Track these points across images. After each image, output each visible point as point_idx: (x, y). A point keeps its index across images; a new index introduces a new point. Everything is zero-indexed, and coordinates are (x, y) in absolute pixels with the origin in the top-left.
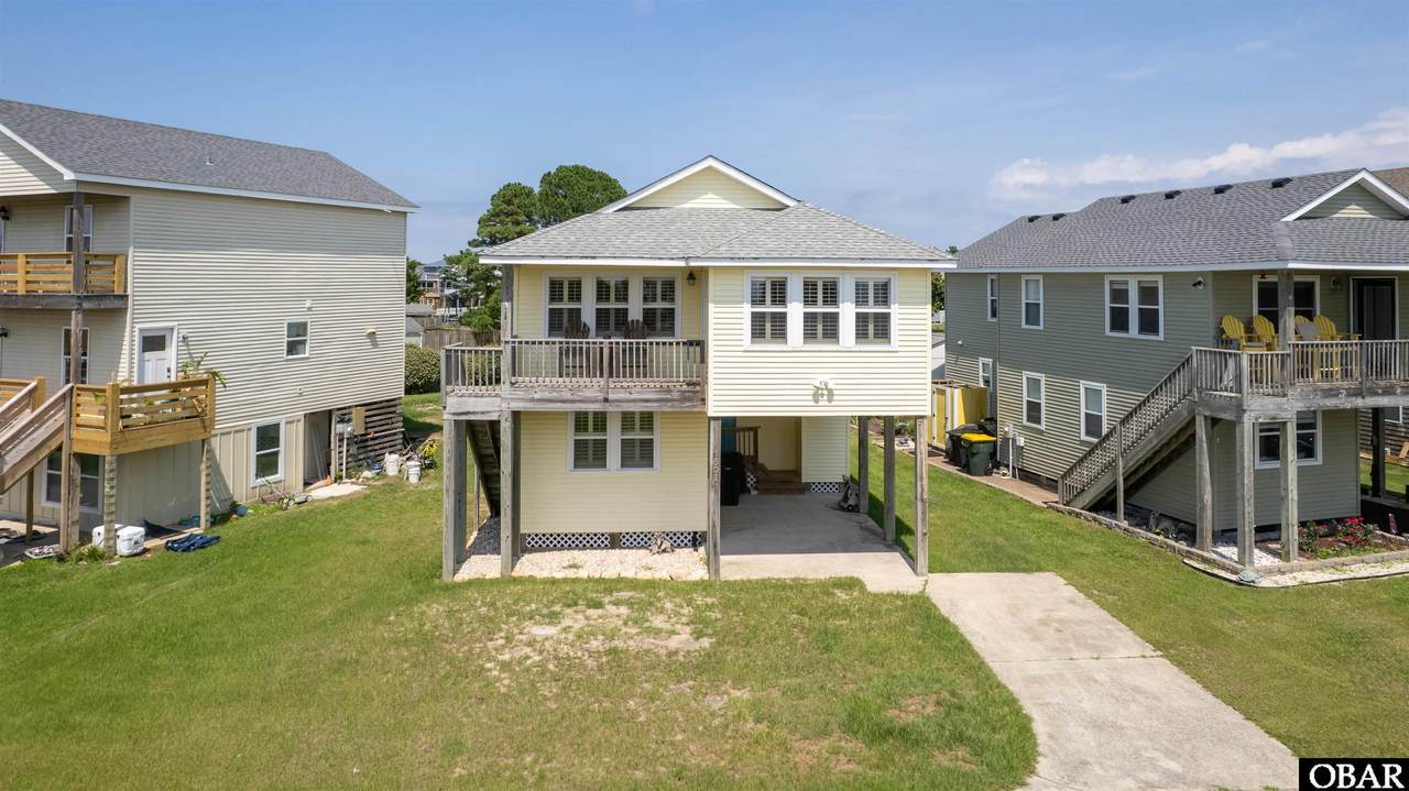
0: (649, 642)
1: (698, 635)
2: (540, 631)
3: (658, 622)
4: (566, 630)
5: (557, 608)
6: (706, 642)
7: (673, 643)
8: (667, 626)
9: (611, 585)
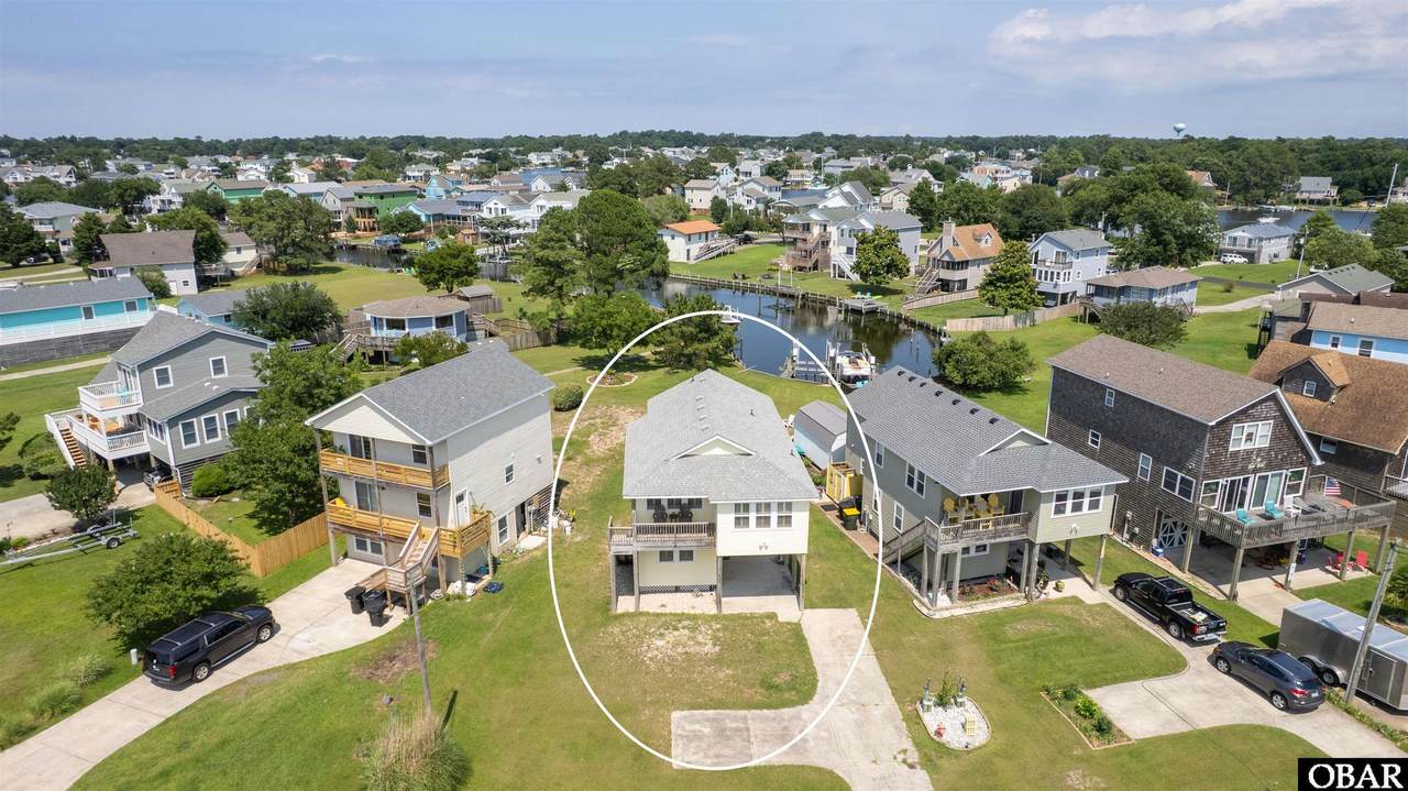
0: (698, 649)
1: (715, 645)
2: (660, 643)
3: (700, 638)
4: (668, 642)
5: (662, 631)
6: (717, 648)
7: (706, 649)
8: (703, 641)
9: (681, 617)
